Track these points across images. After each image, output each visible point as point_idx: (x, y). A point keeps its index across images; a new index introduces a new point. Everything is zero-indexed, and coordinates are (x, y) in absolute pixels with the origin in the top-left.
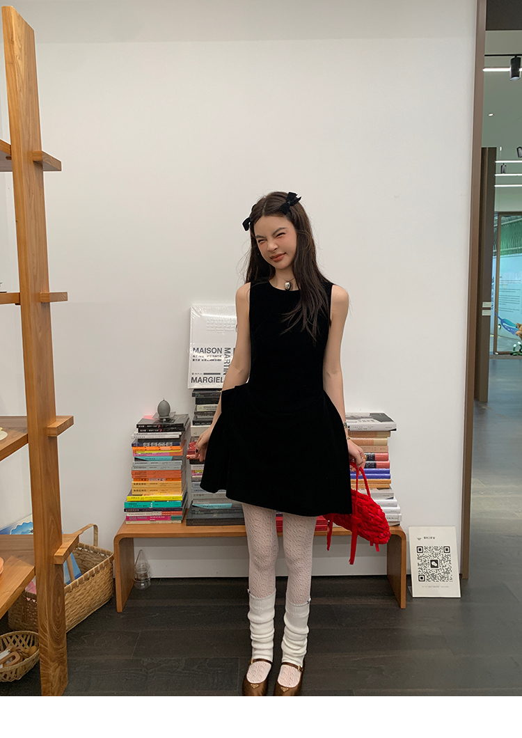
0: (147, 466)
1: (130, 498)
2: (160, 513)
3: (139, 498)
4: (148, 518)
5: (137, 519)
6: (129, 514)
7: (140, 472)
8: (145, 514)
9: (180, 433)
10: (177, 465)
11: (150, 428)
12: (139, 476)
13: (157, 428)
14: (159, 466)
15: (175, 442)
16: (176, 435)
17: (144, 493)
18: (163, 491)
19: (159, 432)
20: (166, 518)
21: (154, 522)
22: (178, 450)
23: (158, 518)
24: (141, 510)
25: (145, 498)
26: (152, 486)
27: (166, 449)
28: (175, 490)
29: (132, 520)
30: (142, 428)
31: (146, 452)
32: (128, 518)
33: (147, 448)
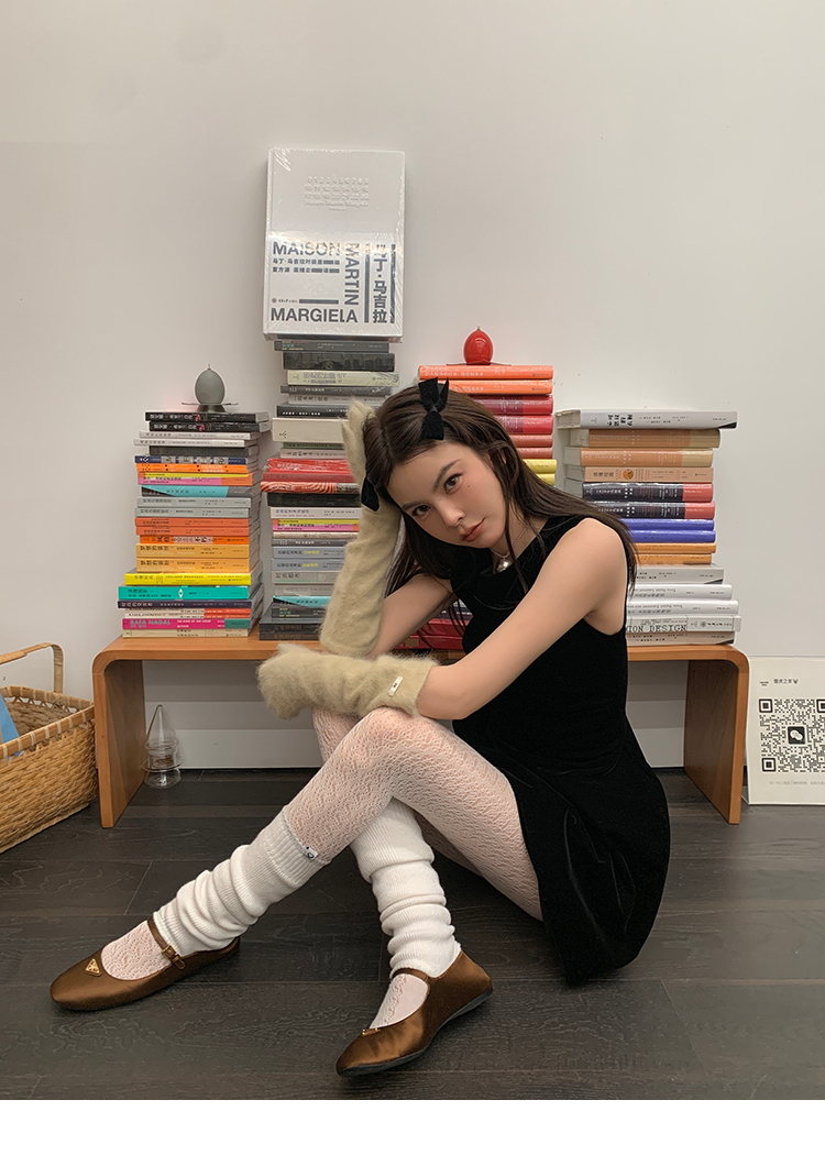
0: (172, 508)
1: (132, 578)
2: (198, 614)
3: (153, 579)
4: (173, 624)
5: (149, 625)
6: (128, 614)
7: (153, 522)
8: (167, 614)
9: (247, 436)
10: (241, 507)
11: (176, 421)
12: (153, 531)
13: (193, 422)
14: (196, 508)
15: (235, 455)
16: (238, 440)
17: (163, 568)
18: (207, 566)
19: (197, 430)
20: (213, 625)
21: (187, 633)
22: (242, 474)
23: (194, 625)
24: (156, 605)
25: (166, 577)
26: (180, 553)
27: (214, 469)
28: (232, 561)
29: (137, 628)
30: (159, 421)
31: (167, 475)
32: (126, 624)
33: (171, 467)
